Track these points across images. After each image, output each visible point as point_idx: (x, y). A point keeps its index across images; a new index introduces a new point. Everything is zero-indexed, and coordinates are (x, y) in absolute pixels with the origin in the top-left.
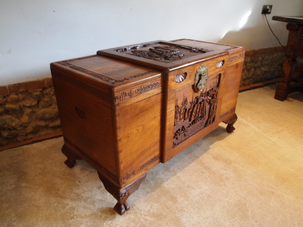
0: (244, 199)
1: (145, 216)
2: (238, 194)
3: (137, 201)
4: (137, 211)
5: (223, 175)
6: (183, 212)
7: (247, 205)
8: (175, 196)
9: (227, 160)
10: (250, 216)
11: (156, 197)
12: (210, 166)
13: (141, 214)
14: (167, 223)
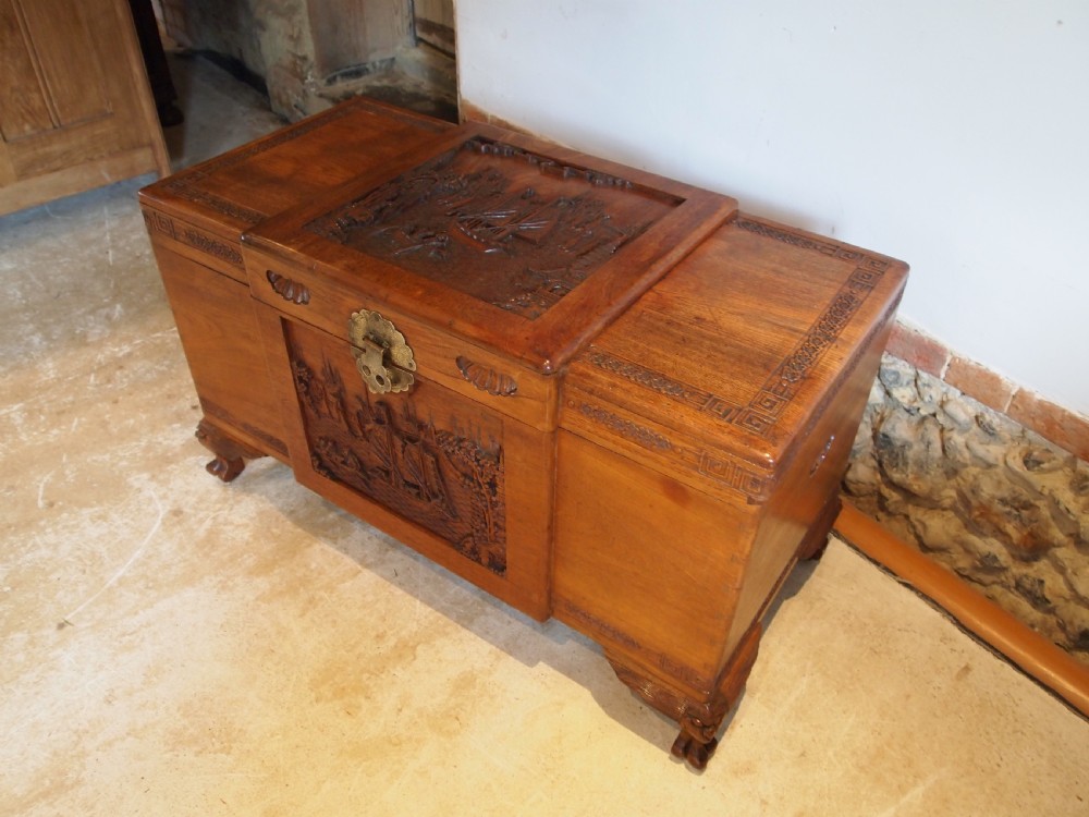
0: (248, 751)
1: (214, 518)
2: (272, 736)
3: (263, 497)
4: (231, 502)
5: (367, 698)
6: (215, 590)
7: (224, 755)
8: (276, 571)
9: (457, 719)
10: (177, 756)
11: (274, 530)
12: (415, 658)
13: (220, 510)
14: (185, 561)
